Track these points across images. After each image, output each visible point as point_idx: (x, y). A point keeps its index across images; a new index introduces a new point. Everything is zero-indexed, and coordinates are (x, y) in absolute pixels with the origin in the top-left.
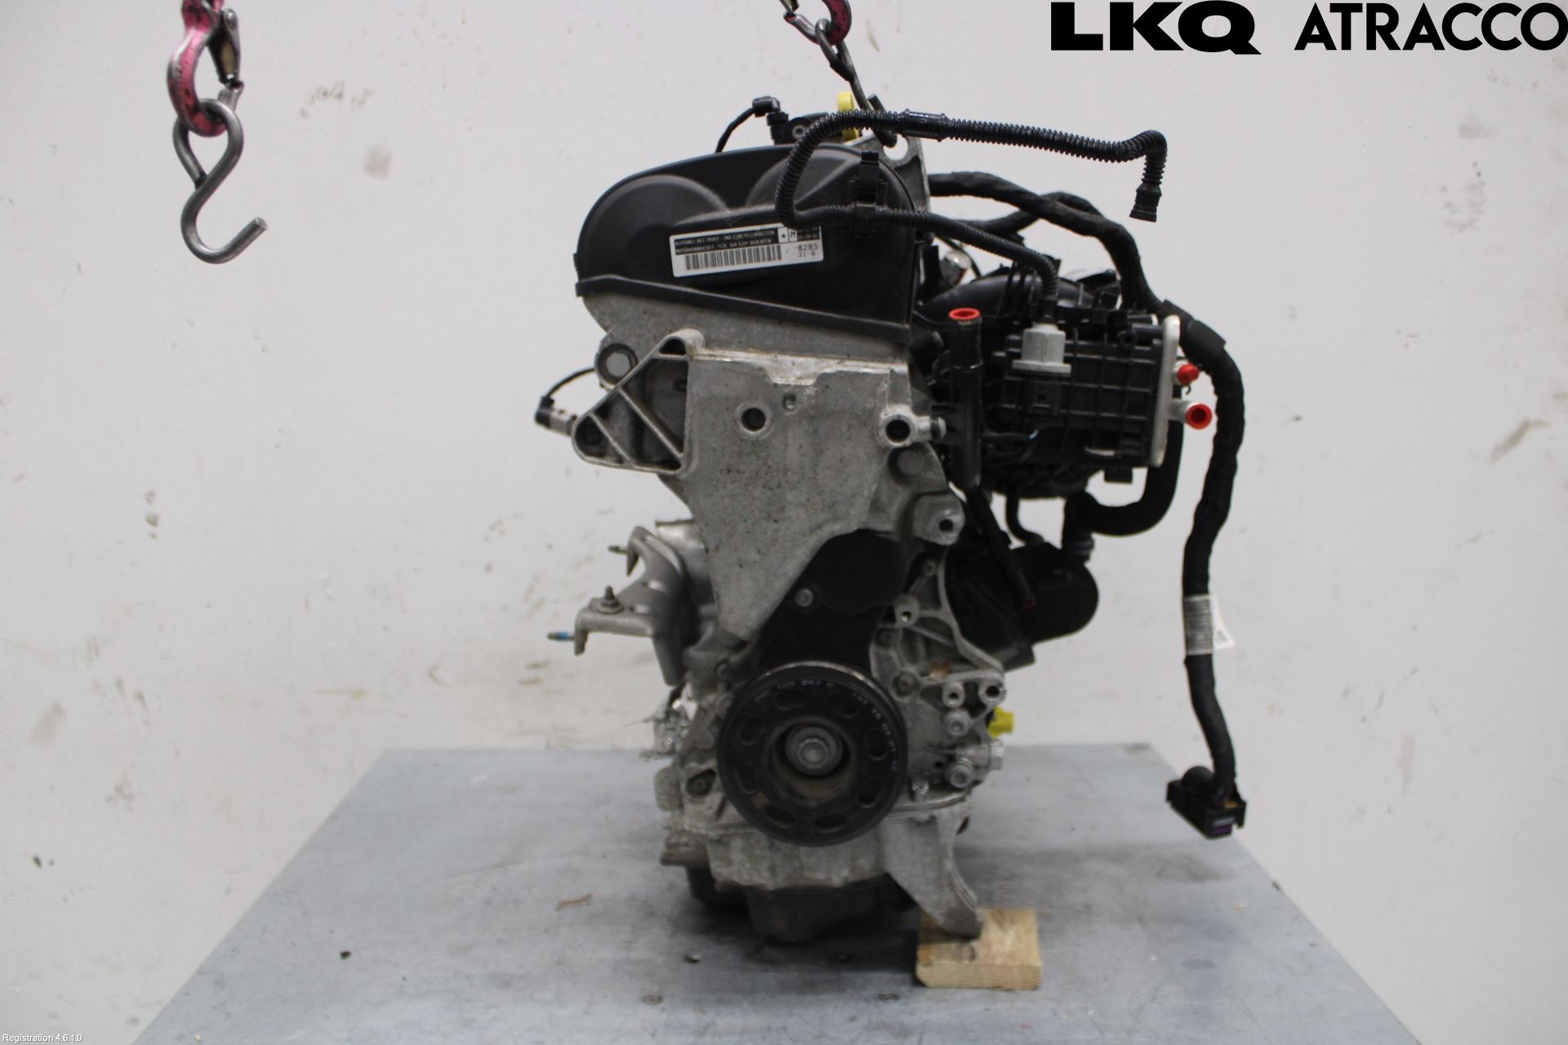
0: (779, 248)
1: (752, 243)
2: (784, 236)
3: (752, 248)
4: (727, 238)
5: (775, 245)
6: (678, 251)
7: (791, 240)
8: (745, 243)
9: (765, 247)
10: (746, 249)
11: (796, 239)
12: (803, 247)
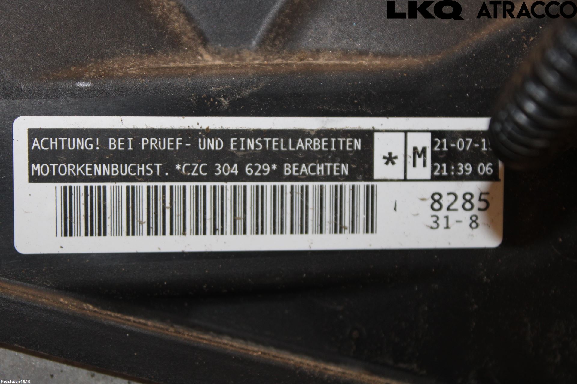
0: (371, 194)
1: (288, 169)
2: (390, 159)
3: (288, 185)
4: (211, 144)
5: (361, 185)
6: (38, 168)
7: (412, 173)
8: (267, 169)
9: (328, 185)
10: (269, 185)
11: (427, 173)
12: (446, 201)
